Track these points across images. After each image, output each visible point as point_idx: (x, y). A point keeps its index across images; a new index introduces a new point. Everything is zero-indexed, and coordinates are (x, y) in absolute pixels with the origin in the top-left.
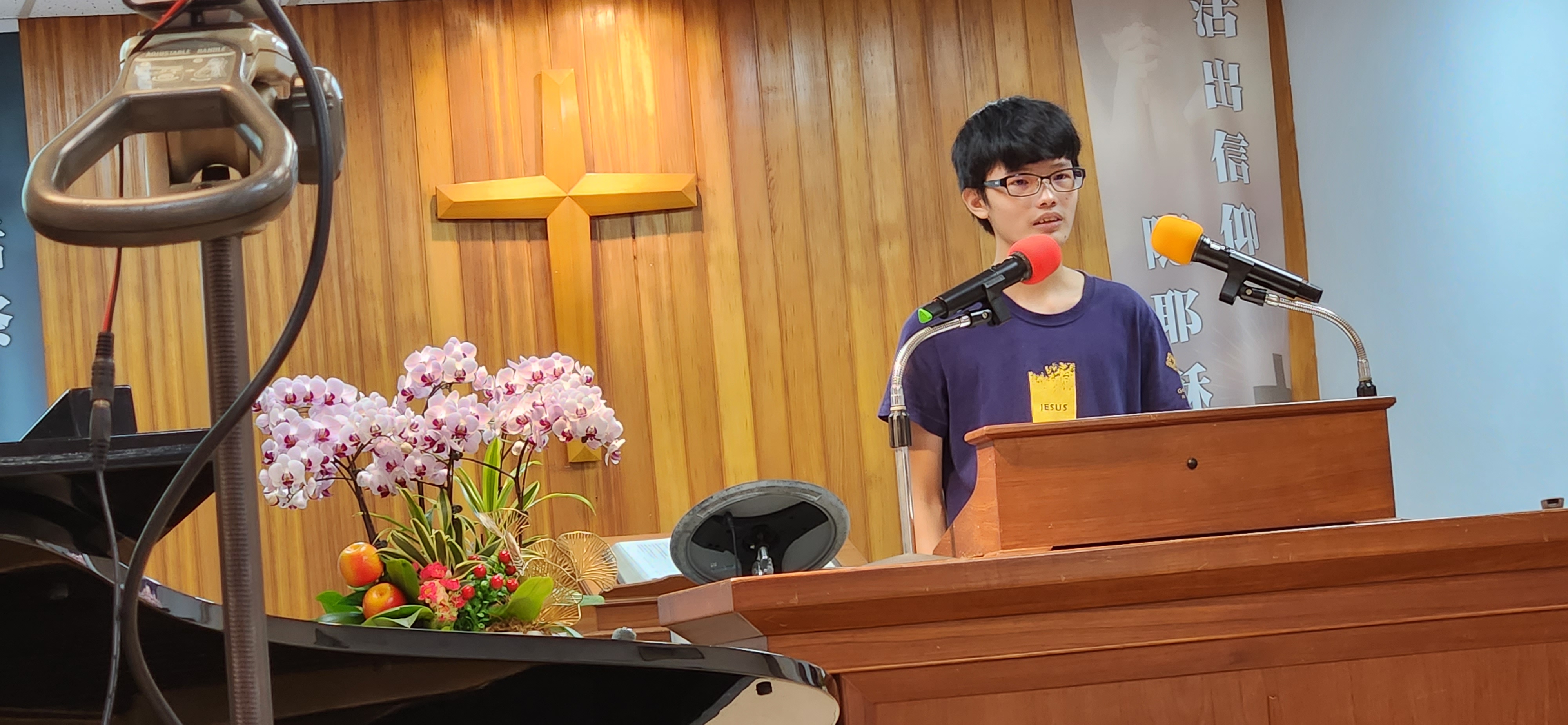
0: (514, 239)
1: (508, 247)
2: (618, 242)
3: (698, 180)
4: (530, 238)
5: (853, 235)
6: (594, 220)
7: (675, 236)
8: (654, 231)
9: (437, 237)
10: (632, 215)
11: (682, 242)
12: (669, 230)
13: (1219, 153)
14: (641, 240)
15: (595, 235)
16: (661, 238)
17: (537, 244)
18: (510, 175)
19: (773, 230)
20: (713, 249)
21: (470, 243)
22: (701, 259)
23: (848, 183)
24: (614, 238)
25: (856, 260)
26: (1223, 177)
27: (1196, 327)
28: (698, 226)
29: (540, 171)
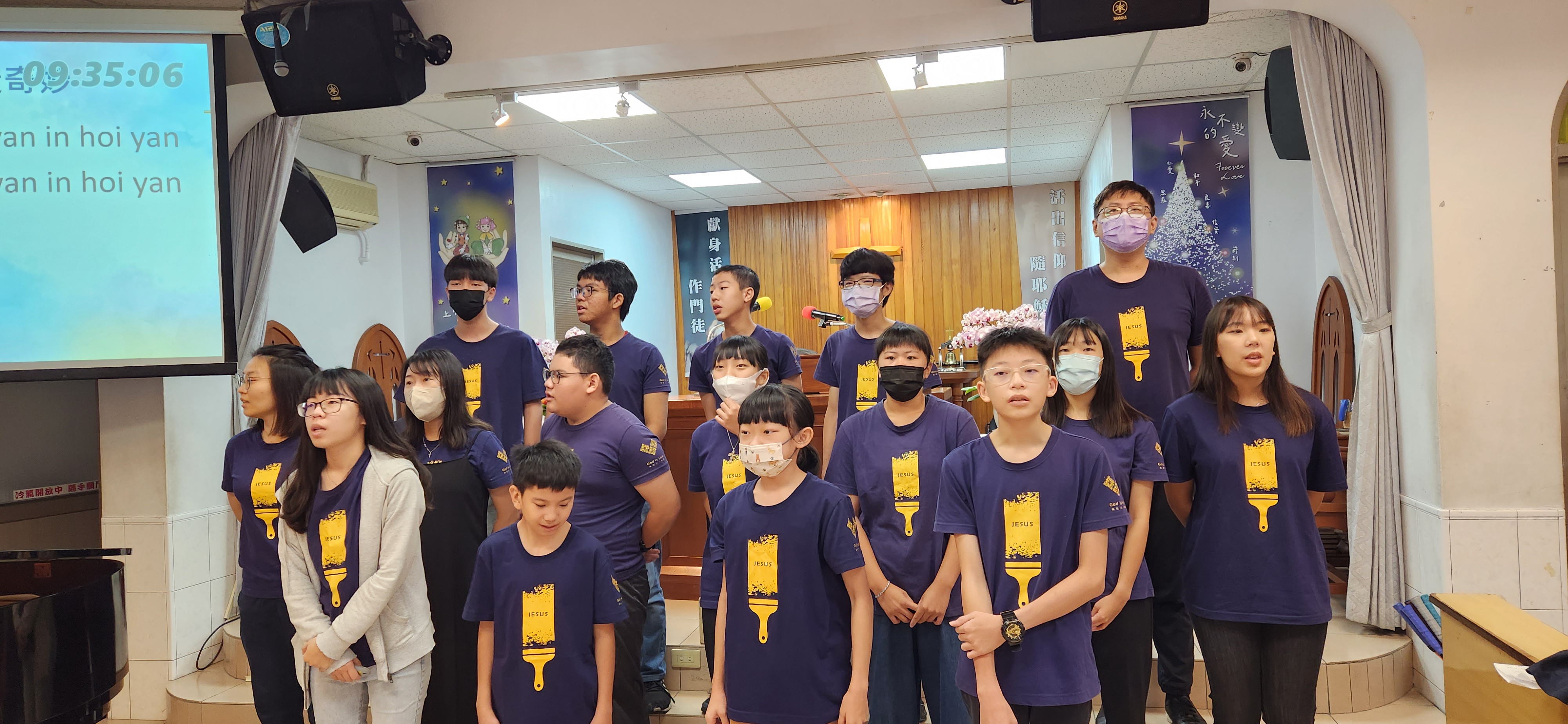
3: (903, 247)
5: (945, 262)
13: (1054, 239)
19: (923, 261)
20: (905, 266)
23: (944, 248)
25: (945, 268)
26: (1055, 245)
27: (1045, 288)
28: (902, 260)
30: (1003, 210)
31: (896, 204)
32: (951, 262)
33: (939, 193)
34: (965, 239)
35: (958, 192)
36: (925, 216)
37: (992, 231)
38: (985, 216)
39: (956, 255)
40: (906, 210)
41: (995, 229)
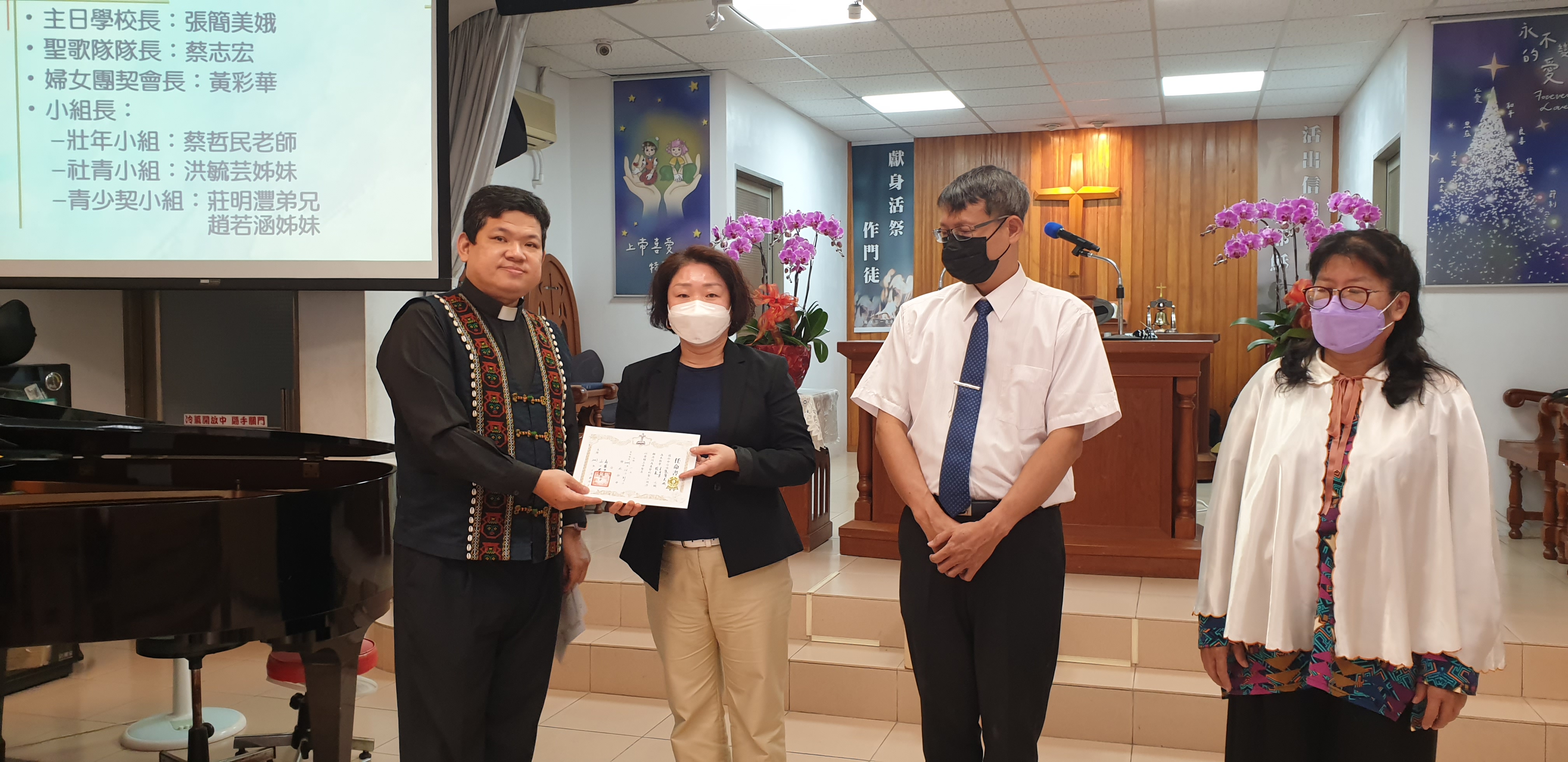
0: (1058, 206)
1: (1056, 209)
2: (1092, 208)
3: (1121, 189)
4: (1063, 206)
5: (1171, 207)
6: (1085, 201)
7: (1111, 207)
8: (1104, 205)
9: (1034, 205)
10: (1098, 200)
11: (1114, 209)
12: (1109, 205)
13: (1304, 184)
14: (1100, 208)
15: (1085, 205)
16: (1107, 207)
17: (1066, 208)
18: (1059, 186)
19: (1144, 205)
20: (1123, 211)
21: (1044, 207)
22: (1119, 214)
23: (1171, 191)
24: (1091, 206)
25: (1171, 216)
26: (1306, 191)
28: (1119, 204)
29: (1069, 186)
30: (1244, 148)
31: (1116, 138)
32: (1179, 208)
33: (1169, 125)
34: (1197, 181)
35: (1192, 126)
36: (1150, 154)
37: (1231, 172)
38: (1222, 154)
39: (1185, 199)
40: (1128, 146)
41: (1233, 171)
